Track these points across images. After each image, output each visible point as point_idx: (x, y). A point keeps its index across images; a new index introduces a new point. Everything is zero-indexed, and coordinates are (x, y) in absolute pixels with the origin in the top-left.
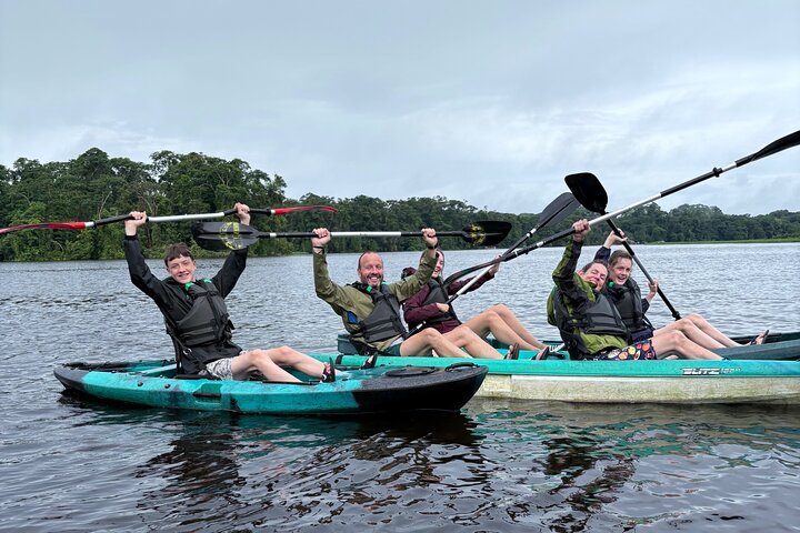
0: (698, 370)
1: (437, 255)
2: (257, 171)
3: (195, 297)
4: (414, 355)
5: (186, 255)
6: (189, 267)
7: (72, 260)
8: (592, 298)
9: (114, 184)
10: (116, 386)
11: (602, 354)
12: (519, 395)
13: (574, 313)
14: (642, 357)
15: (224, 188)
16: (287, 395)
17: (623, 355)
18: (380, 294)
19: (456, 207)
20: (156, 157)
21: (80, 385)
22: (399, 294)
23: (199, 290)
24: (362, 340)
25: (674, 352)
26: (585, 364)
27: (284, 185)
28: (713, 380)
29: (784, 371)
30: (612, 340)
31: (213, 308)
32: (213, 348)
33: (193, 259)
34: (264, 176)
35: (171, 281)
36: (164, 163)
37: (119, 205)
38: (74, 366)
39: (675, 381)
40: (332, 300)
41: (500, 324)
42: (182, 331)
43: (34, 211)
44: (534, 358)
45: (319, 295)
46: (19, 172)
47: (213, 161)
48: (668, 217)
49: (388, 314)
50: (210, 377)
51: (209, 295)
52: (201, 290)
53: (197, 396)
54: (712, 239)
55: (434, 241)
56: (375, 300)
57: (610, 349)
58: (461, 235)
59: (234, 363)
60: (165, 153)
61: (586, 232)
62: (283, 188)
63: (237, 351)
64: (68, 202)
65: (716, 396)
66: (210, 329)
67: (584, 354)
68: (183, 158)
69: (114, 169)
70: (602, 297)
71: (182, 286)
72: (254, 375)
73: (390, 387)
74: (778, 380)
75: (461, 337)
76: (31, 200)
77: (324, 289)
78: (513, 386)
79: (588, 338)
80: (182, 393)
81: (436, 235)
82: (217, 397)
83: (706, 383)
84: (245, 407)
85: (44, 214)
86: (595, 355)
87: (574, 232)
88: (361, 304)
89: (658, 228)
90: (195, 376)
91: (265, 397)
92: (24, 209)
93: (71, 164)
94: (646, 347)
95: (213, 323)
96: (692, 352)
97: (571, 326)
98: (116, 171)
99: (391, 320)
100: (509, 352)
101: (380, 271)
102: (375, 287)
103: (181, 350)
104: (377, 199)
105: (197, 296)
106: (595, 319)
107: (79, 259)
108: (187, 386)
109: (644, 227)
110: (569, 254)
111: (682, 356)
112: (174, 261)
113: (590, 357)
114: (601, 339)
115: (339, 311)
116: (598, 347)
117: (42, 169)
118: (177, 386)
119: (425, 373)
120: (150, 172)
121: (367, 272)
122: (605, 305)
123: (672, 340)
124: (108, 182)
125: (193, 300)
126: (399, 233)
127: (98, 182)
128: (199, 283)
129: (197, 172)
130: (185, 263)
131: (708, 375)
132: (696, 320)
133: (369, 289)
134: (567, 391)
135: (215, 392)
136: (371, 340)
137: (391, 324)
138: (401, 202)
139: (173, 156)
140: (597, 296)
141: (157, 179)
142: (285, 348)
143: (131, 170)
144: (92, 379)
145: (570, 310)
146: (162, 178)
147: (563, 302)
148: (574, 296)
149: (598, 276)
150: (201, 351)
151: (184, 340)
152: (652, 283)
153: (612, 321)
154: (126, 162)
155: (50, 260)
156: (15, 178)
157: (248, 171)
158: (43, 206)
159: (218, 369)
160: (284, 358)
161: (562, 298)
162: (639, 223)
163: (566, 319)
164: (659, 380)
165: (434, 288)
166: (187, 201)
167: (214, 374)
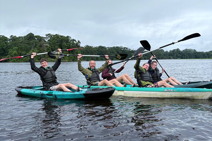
0: (168, 90)
1: (109, 62)
2: (73, 39)
3: (47, 71)
4: (102, 86)
5: (45, 61)
6: (46, 64)
7: (24, 62)
8: (145, 72)
9: (36, 42)
10: (28, 92)
11: (146, 86)
12: (126, 95)
13: (140, 76)
14: (155, 87)
15: (64, 44)
16: (68, 95)
17: (151, 86)
18: (94, 71)
19: (125, 49)
20: (47, 35)
21: (20, 92)
22: (99, 71)
23: (48, 69)
24: (89, 82)
25: (163, 86)
26: (141, 88)
27: (80, 43)
28: (171, 92)
29: (188, 90)
30: (148, 83)
31: (52, 74)
32: (52, 83)
33: (47, 62)
34: (75, 40)
35: (42, 67)
36: (49, 37)
37: (37, 48)
38: (19, 87)
39: (162, 92)
40: (82, 71)
41: (125, 79)
42: (44, 79)
43: (15, 49)
44: (131, 87)
45: (79, 70)
46: (11, 39)
47: (61, 36)
48: (182, 52)
49: (96, 76)
50: (51, 90)
51: (51, 70)
52: (49, 69)
53: (47, 95)
54: (194, 58)
55: (108, 58)
56: (93, 72)
57: (148, 85)
58: (115, 57)
59: (56, 87)
60: (49, 34)
61: (141, 56)
62: (80, 44)
63: (57, 84)
64: (24, 47)
65: (172, 96)
66: (51, 79)
67: (141, 86)
68: (54, 36)
69: (36, 38)
70: (147, 72)
71: (44, 69)
72: (61, 90)
73: (92, 93)
74: (187, 93)
75: (114, 81)
76: (14, 46)
77: (80, 69)
78: (124, 93)
79: (143, 82)
80: (44, 94)
81: (109, 57)
82: (52, 95)
83: (170, 93)
84: (58, 97)
85: (17, 50)
86: (144, 86)
87: (138, 56)
88: (90, 73)
89: (179, 55)
90: (47, 90)
91: (63, 95)
92: (12, 49)
93: (25, 37)
94: (156, 84)
95: (52, 77)
96: (167, 86)
97: (139, 79)
98: (36, 39)
99: (97, 77)
100: (124, 85)
101: (94, 65)
102: (93, 69)
103: (44, 84)
104: (105, 47)
105: (48, 71)
106: (145, 78)
107: (26, 62)
108: (45, 92)
109: (175, 55)
110: (138, 61)
111: (165, 87)
112: (42, 63)
113: (143, 87)
114: (146, 82)
115: (84, 74)
116: (145, 84)
117: (17, 38)
118: (43, 93)
119: (101, 89)
120: (45, 39)
121: (91, 65)
122: (148, 74)
123: (162, 83)
124: (34, 42)
125: (47, 72)
126: (99, 56)
127: (32, 42)
128: (48, 68)
129: (58, 39)
130: (45, 63)
131: (170, 91)
132: (172, 78)
133: (91, 69)
134: (137, 95)
135: (51, 94)
136: (91, 82)
137: (97, 78)
138: (111, 48)
139: (51, 35)
140: (146, 72)
141: (47, 41)
142: (69, 83)
143: (40, 39)
144: (24, 91)
145: (139, 75)
146: (48, 41)
147: (137, 73)
148: (140, 72)
149: (147, 66)
150: (49, 84)
151: (45, 81)
152: (163, 69)
153: (149, 78)
154: (39, 36)
155: (19, 62)
156: (10, 41)
157: (71, 39)
158: (17, 48)
159: (53, 88)
160: (68, 86)
161: (137, 72)
162: (174, 54)
163: (138, 77)
164: (158, 92)
165: (110, 69)
166: (55, 47)
167: (52, 89)
